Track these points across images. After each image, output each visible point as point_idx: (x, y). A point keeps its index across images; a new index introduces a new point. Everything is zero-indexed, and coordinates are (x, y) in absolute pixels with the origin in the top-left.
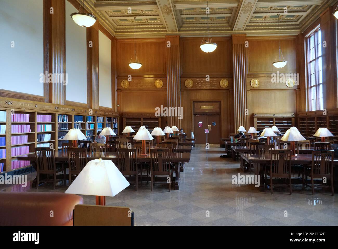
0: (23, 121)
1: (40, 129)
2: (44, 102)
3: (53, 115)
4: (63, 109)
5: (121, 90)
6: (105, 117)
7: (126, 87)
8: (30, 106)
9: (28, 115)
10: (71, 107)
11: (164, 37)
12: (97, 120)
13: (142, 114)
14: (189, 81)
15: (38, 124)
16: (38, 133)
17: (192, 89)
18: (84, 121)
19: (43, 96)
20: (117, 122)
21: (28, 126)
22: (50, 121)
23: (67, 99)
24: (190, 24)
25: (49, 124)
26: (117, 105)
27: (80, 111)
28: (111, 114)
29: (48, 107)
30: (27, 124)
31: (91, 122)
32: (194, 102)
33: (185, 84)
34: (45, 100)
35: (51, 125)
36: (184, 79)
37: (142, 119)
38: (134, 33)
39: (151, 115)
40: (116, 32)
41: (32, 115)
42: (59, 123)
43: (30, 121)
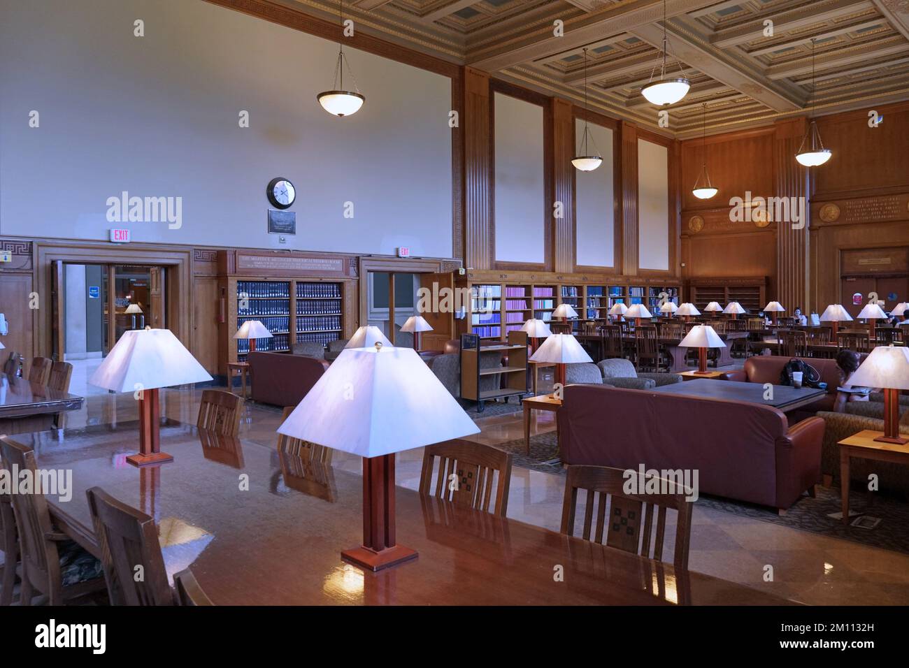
0: (518, 296)
1: (537, 305)
2: (544, 271)
3: (555, 288)
4: (569, 278)
5: (690, 236)
6: (648, 288)
7: (697, 230)
8: (525, 277)
9: (523, 289)
10: (582, 275)
11: (772, 123)
12: (631, 293)
13: (726, 279)
14: (828, 209)
15: (535, 299)
16: (535, 311)
17: (838, 223)
18: (604, 294)
19: (543, 262)
20: (678, 294)
21: (524, 301)
22: (551, 296)
23: (579, 263)
24: (829, 88)
25: (550, 299)
26: (681, 265)
27: (597, 280)
28: (663, 281)
29: (548, 277)
30: (522, 299)
31: (617, 296)
32: (841, 250)
33: (820, 215)
34: (546, 268)
35: (552, 301)
36: (816, 205)
37: (727, 289)
38: (703, 128)
39: (744, 281)
40: (677, 130)
41: (528, 289)
42: (563, 298)
43: (525, 296)
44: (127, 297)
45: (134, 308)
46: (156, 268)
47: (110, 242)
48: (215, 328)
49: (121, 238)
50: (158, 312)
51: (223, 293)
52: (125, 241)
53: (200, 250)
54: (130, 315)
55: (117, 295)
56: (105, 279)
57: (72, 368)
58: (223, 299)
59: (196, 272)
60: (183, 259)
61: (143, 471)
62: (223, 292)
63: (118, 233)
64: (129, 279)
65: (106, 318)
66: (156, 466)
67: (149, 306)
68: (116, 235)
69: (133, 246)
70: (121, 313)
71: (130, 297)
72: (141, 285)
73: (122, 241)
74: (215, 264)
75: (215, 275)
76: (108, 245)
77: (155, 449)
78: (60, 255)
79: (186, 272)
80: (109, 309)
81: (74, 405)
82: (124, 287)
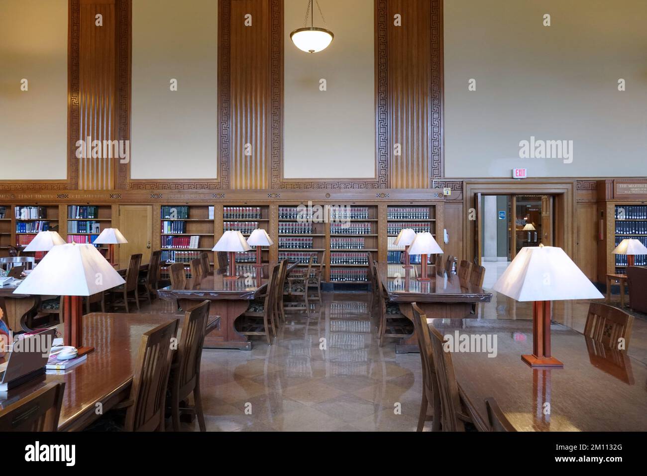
44: (525, 219)
45: (529, 227)
46: (546, 196)
47: (513, 178)
48: (595, 243)
49: (520, 175)
50: (547, 231)
51: (602, 216)
52: (523, 177)
53: (582, 181)
54: (527, 231)
55: (517, 217)
56: (509, 206)
57: (485, 270)
58: (602, 221)
59: (578, 198)
60: (567, 189)
61: (536, 372)
62: (602, 214)
63: (518, 171)
64: (526, 206)
65: (510, 233)
66: (547, 369)
67: (540, 225)
68: (517, 173)
69: (529, 181)
70: (521, 230)
71: (527, 219)
72: (534, 210)
73: (520, 177)
74: (594, 192)
75: (595, 201)
76: (512, 180)
77: (547, 354)
78: (480, 189)
79: (570, 200)
80: (512, 227)
81: (486, 298)
82: (522, 212)
